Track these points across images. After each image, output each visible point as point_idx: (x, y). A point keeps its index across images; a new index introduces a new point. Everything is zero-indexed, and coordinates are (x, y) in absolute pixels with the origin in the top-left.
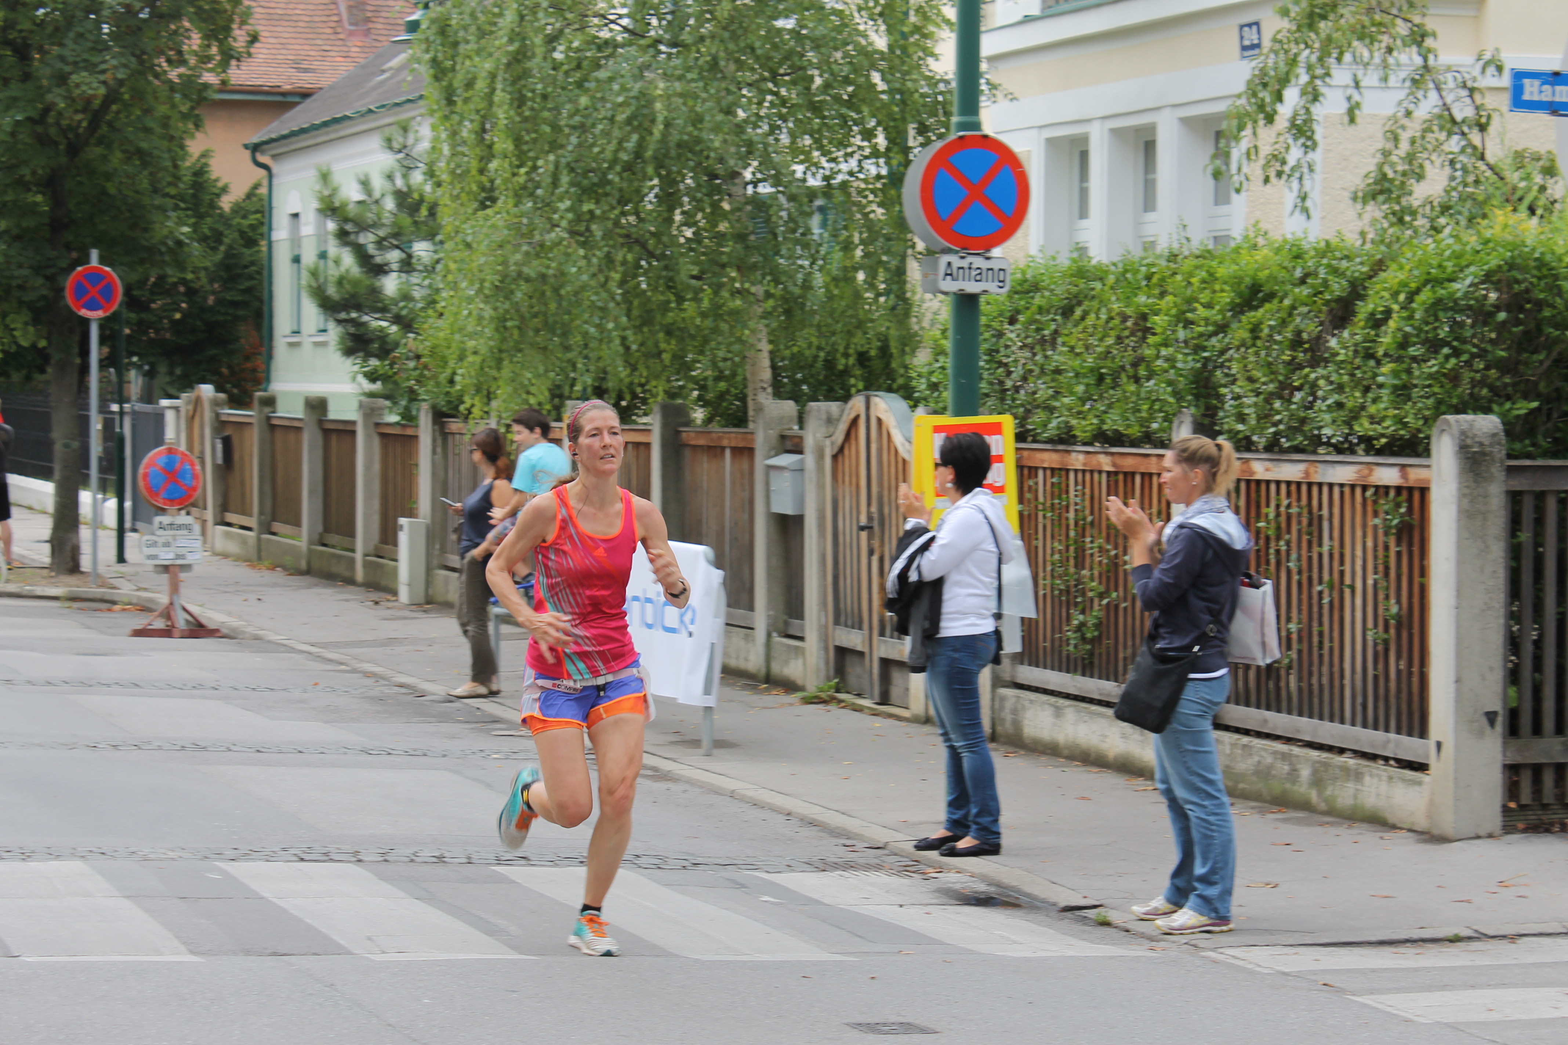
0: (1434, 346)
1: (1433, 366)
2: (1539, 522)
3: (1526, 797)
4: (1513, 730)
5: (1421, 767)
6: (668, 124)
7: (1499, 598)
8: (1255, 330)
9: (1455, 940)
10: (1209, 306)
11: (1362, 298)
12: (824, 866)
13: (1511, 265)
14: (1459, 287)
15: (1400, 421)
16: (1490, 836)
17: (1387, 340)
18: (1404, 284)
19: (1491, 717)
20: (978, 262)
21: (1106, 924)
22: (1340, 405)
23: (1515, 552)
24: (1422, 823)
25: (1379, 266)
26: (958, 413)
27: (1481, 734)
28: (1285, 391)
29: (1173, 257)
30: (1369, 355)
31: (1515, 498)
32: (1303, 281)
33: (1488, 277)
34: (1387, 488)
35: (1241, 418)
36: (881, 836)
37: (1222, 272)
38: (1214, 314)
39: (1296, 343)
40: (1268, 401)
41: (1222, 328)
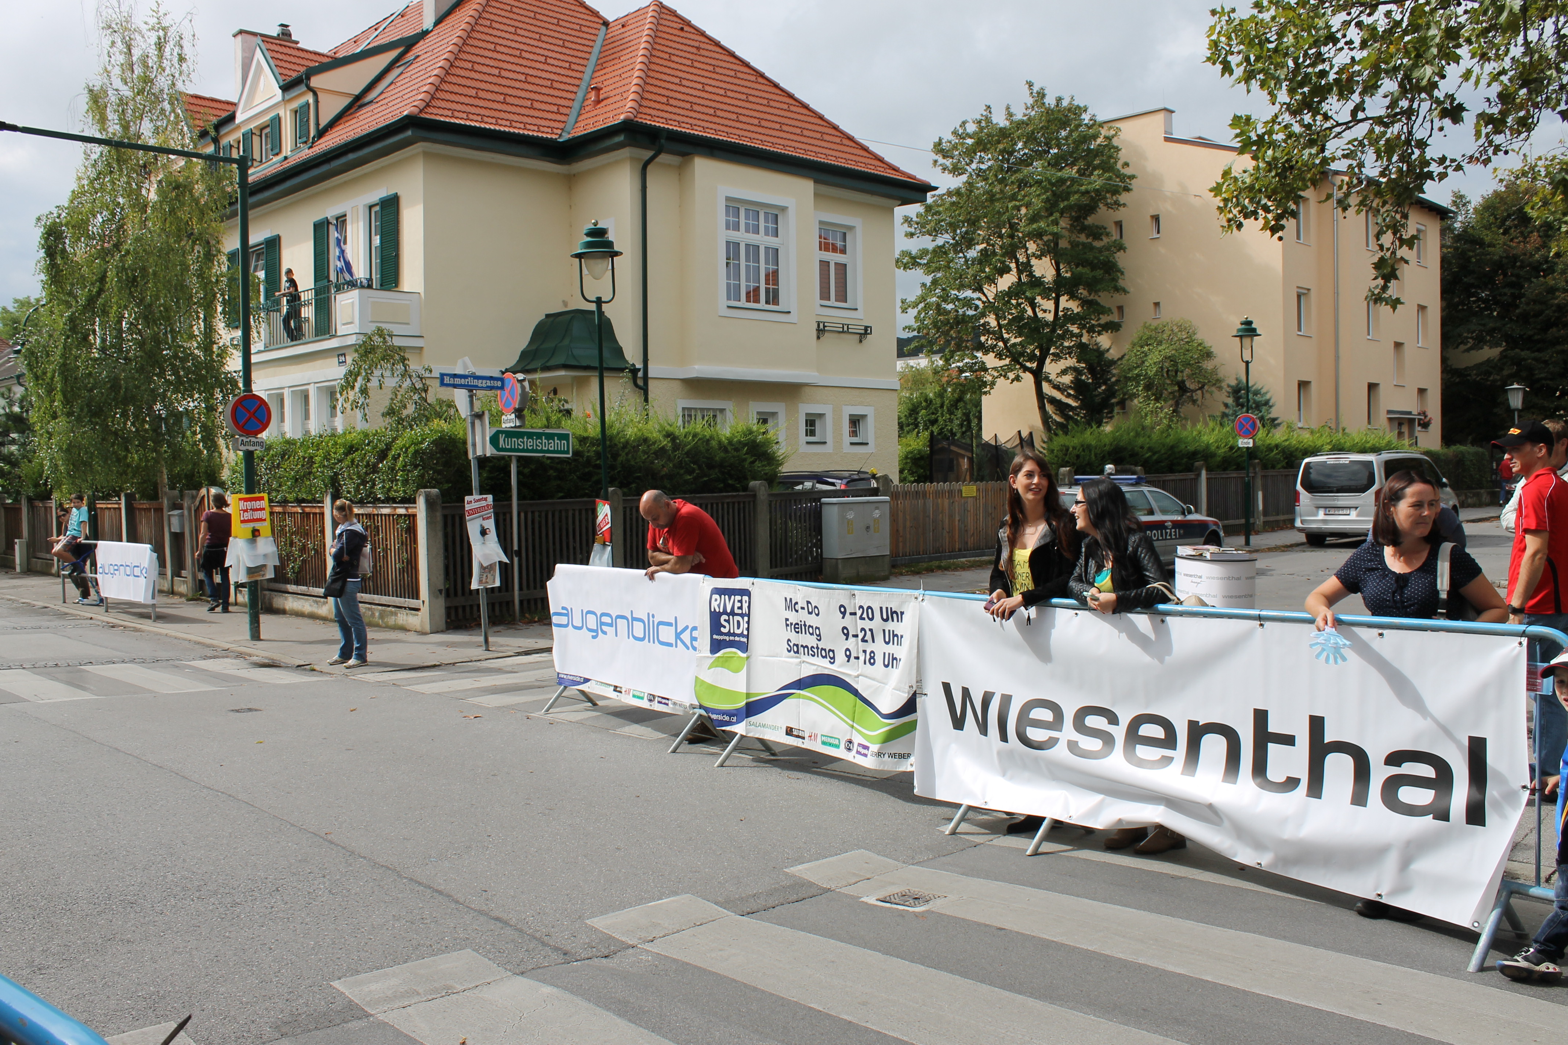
0: (416, 466)
1: (416, 473)
2: (453, 525)
3: (453, 617)
4: (448, 595)
5: (418, 610)
6: (126, 389)
7: (442, 551)
8: (353, 461)
9: (434, 666)
10: (335, 453)
11: (390, 449)
12: (206, 658)
13: (440, 438)
14: (424, 446)
15: (404, 491)
16: (442, 632)
17: (399, 464)
18: (404, 446)
19: (440, 591)
20: (253, 439)
21: (314, 670)
22: (384, 487)
23: (446, 536)
24: (419, 628)
25: (395, 439)
26: (247, 493)
27: (437, 597)
28: (364, 483)
29: (321, 436)
30: (393, 469)
31: (445, 517)
32: (368, 445)
33: (434, 442)
34: (400, 516)
35: (349, 492)
36: (227, 646)
37: (339, 441)
38: (338, 456)
39: (367, 465)
40: (358, 486)
41: (340, 461)
